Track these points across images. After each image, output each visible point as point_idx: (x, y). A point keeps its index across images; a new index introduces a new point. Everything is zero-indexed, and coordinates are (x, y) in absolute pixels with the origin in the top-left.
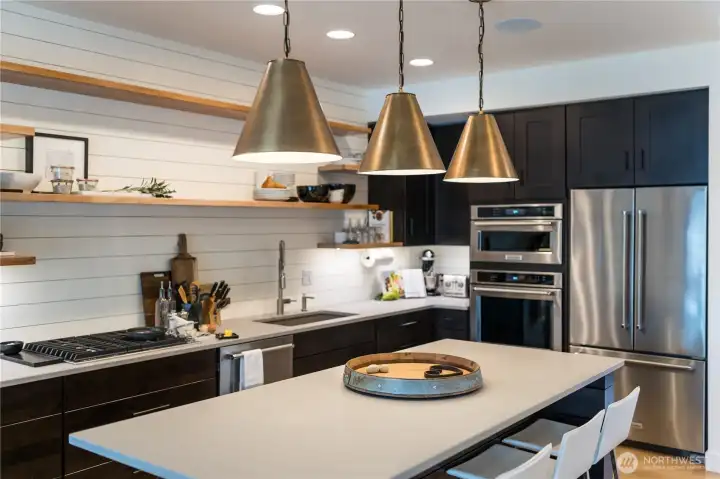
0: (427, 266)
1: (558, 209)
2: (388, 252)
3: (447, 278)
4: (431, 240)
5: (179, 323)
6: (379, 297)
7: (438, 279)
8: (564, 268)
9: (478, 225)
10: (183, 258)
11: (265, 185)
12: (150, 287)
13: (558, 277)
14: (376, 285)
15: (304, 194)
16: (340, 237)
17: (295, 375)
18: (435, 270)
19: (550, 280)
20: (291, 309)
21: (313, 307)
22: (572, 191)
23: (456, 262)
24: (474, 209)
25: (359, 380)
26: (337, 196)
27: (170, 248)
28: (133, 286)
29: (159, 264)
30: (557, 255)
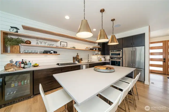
0: (104, 58)
1: (121, 50)
2: (100, 56)
3: (107, 59)
4: (105, 55)
6: (99, 61)
7: (106, 59)
8: (122, 57)
9: (111, 53)
10: (78, 56)
11: (86, 48)
12: (74, 58)
13: (121, 58)
14: (99, 60)
15: (91, 49)
16: (95, 54)
18: (105, 58)
19: (120, 59)
20: (90, 61)
21: (92, 61)
22: (123, 48)
23: (108, 57)
24: (110, 51)
25: (96, 69)
26: (94, 50)
27: (76, 55)
28: (72, 58)
29: (75, 56)
30: (121, 56)
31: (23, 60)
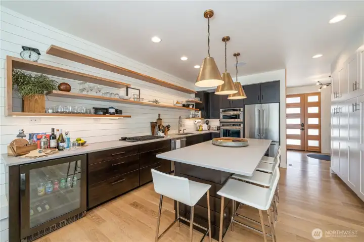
0: (207, 124)
1: (242, 109)
2: (200, 120)
3: (212, 126)
4: (209, 118)
5: (161, 134)
6: (198, 130)
7: (210, 127)
8: (244, 122)
9: (222, 114)
10: (159, 119)
11: (177, 103)
12: (153, 126)
13: (242, 125)
14: (197, 128)
15: (184, 106)
16: (191, 116)
17: (186, 146)
18: (209, 124)
19: (240, 125)
20: (181, 132)
21: (185, 132)
22: (246, 105)
23: (215, 123)
24: (221, 110)
26: (191, 107)
27: (157, 117)
28: (149, 125)
29: (155, 121)
30: (241, 120)
31: (53, 130)
